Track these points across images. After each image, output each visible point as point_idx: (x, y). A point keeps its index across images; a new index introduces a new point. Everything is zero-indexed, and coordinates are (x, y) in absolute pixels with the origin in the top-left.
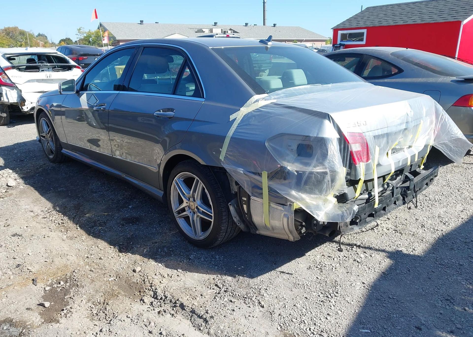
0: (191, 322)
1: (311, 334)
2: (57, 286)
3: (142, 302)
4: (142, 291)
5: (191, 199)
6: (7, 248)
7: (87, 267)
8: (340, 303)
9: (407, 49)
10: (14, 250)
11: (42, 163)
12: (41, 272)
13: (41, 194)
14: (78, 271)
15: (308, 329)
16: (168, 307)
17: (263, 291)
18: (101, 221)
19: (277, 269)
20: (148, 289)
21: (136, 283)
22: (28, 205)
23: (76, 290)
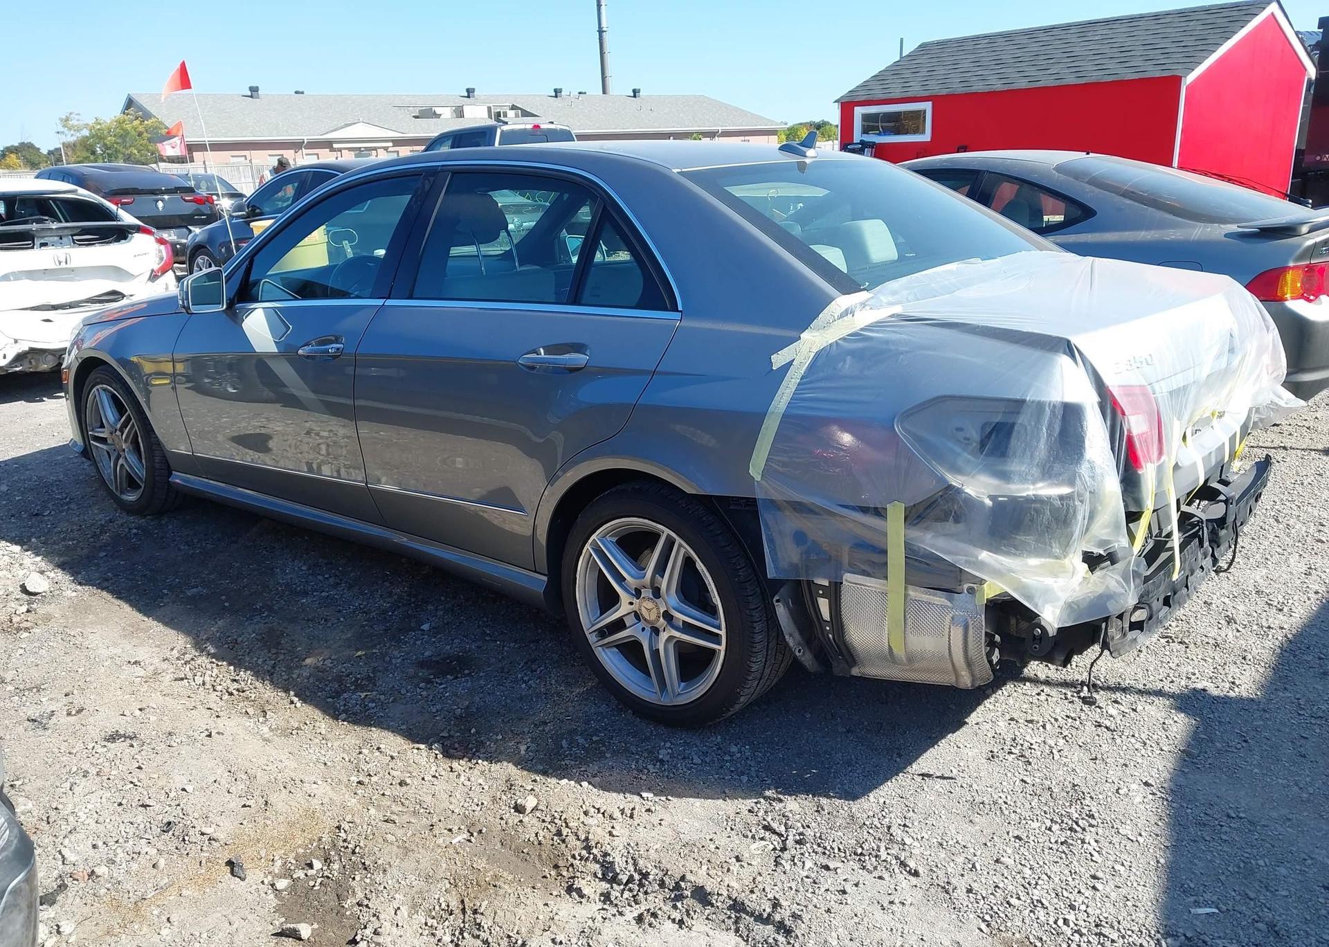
0: (740, 936)
1: (1072, 935)
2: (306, 875)
3: (577, 897)
4: (561, 863)
5: (646, 593)
6: (109, 779)
7: (373, 811)
8: (1110, 843)
9: (1088, 154)
10: (132, 782)
11: (101, 518)
12: (245, 837)
13: (140, 611)
14: (350, 824)
15: (1060, 922)
16: (655, 900)
17: (897, 832)
18: (359, 676)
19: (909, 769)
20: (579, 858)
21: (536, 843)
22: (115, 645)
23: (368, 881)
